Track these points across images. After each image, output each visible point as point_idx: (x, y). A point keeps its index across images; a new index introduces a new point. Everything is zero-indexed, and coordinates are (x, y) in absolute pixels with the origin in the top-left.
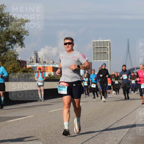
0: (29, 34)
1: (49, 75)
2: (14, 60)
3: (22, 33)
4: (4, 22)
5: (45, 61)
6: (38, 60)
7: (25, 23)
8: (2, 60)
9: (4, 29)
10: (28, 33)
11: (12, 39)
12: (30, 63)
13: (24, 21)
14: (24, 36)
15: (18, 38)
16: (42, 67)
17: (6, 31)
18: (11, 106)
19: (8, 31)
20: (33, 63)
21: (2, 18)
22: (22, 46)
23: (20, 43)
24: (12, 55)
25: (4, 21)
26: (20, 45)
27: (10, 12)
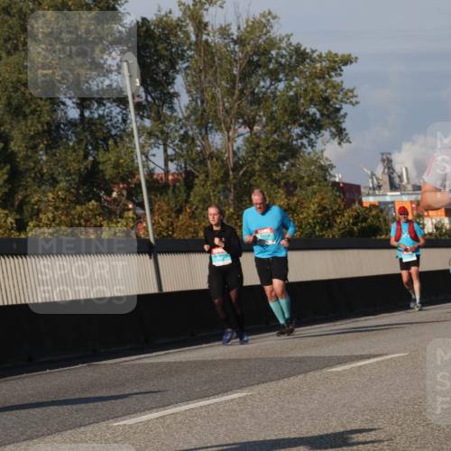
0: (357, 99)
1: (436, 228)
2: (320, 181)
3: (337, 98)
4: (276, 66)
5: (418, 184)
6: (397, 180)
7: (343, 68)
8: (286, 184)
9: (279, 88)
10: (356, 96)
11: (309, 119)
12: (371, 192)
13: (337, 59)
14: (344, 106)
15: (326, 113)
16: (412, 202)
17: (287, 92)
18: (332, 324)
19: (291, 93)
20: (382, 192)
21: (269, 52)
22: (342, 140)
23: (334, 130)
24: (313, 167)
25: (277, 62)
26: (333, 136)
27: (292, 35)
